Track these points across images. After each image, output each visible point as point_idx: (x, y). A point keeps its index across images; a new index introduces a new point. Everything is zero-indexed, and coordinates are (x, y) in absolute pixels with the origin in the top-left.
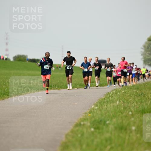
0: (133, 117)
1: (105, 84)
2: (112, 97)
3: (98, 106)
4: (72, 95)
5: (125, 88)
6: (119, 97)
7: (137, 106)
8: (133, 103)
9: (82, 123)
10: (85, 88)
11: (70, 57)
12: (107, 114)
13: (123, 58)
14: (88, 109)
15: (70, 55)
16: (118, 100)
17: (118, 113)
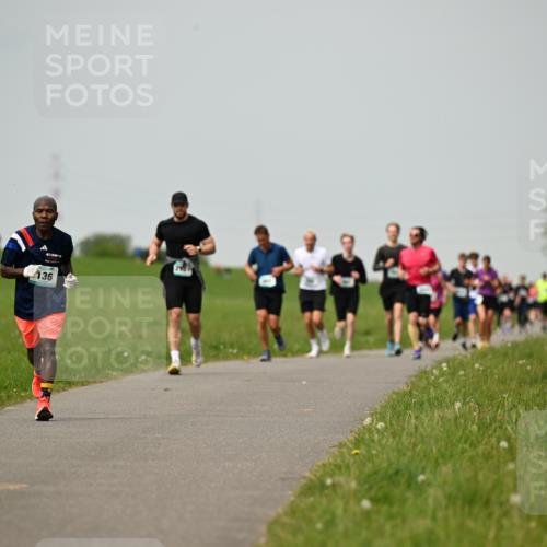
0: (514, 459)
2: (436, 385)
3: (388, 418)
4: (294, 382)
5: (484, 355)
6: (464, 387)
8: (514, 407)
9: (329, 481)
11: (184, 219)
12: (419, 448)
14: (351, 432)
15: (184, 214)
16: (461, 398)
17: (460, 446)
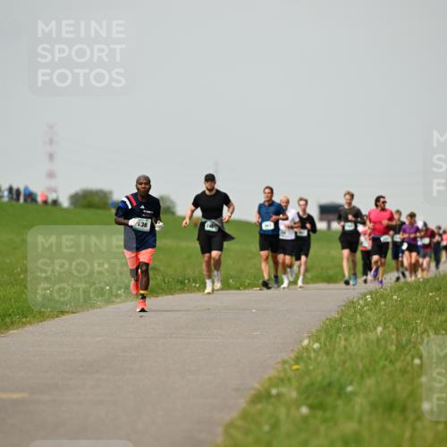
2: (362, 314)
3: (322, 340)
4: (245, 310)
9: (274, 391)
11: (214, 192)
12: (348, 364)
14: (292, 351)
15: (213, 188)
16: (382, 323)
17: (381, 363)
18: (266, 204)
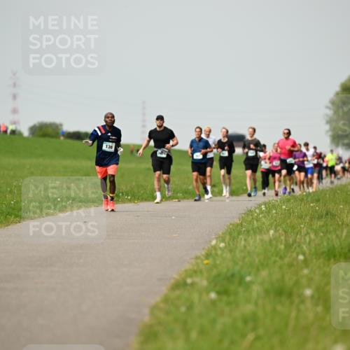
0: (307, 267)
1: (241, 191)
2: (258, 220)
4: (166, 217)
5: (288, 200)
6: (276, 221)
7: (316, 242)
8: (308, 233)
9: (189, 281)
10: (197, 198)
11: (162, 128)
12: (247, 260)
13: (286, 131)
14: (203, 249)
15: (162, 125)
16: (273, 227)
17: (273, 259)
18: (197, 139)
